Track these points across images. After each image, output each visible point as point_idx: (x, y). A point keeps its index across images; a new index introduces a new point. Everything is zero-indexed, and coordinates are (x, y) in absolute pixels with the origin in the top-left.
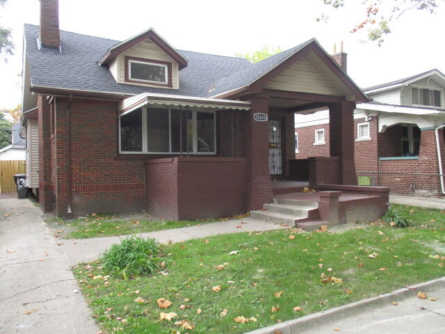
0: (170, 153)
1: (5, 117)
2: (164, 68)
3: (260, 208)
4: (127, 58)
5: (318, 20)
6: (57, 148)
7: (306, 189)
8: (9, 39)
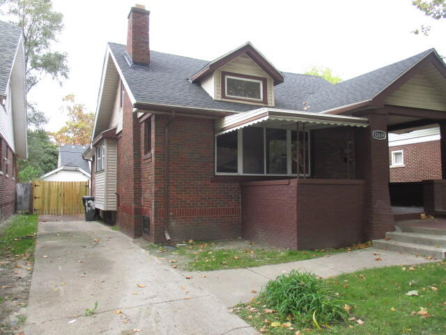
0: (265, 174)
1: (51, 140)
2: (259, 84)
3: (383, 237)
4: (224, 74)
5: (417, 33)
6: (155, 169)
7: (423, 215)
8: (65, 63)
